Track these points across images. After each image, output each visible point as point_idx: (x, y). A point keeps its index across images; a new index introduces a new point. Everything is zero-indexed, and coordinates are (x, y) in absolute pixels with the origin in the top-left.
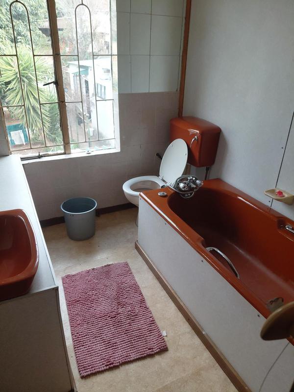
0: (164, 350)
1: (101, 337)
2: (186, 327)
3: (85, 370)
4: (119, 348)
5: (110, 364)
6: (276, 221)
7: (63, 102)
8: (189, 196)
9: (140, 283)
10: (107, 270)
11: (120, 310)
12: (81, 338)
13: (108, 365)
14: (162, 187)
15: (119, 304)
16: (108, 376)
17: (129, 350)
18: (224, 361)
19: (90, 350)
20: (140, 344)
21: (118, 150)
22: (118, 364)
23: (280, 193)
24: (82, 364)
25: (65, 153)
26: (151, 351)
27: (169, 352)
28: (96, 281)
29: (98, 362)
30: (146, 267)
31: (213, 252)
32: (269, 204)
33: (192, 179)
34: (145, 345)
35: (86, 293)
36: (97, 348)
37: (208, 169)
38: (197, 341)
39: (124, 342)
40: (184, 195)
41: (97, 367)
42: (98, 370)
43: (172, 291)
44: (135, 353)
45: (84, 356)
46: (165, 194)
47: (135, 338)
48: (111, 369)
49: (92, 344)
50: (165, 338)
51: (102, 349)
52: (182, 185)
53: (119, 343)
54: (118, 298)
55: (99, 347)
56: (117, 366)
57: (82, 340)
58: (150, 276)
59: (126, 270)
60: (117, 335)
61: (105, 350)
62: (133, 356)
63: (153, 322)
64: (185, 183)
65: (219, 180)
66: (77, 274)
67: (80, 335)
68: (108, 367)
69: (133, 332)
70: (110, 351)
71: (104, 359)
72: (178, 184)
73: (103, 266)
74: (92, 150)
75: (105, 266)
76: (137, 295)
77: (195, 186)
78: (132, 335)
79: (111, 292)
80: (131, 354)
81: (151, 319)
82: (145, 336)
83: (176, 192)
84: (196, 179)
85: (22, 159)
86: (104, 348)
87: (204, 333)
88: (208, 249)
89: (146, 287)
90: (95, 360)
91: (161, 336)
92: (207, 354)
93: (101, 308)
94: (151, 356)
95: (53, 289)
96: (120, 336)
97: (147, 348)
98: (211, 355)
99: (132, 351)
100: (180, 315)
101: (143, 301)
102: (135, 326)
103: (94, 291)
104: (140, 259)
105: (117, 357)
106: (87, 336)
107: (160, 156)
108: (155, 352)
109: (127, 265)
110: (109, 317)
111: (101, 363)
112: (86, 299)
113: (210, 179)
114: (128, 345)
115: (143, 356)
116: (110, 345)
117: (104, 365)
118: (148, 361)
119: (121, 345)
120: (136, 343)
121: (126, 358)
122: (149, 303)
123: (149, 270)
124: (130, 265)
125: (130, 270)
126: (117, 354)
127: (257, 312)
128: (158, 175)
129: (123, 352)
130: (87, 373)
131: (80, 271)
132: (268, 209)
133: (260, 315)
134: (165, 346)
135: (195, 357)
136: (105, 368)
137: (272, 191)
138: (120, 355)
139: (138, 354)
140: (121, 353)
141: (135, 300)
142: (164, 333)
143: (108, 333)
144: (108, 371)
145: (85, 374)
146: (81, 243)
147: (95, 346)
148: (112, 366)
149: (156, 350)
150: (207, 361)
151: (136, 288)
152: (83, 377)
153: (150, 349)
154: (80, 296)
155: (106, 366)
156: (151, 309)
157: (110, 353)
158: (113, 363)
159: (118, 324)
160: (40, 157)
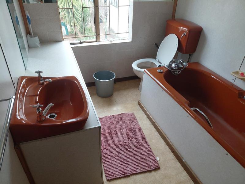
0: (157, 168)
1: (119, 157)
2: (171, 156)
3: (109, 176)
4: (130, 165)
5: (125, 174)
6: (237, 92)
7: (97, 7)
8: (177, 73)
9: (142, 126)
10: (121, 117)
11: (130, 142)
12: (107, 157)
13: (123, 175)
14: (159, 66)
15: (129, 138)
16: (123, 181)
17: (136, 166)
18: (197, 179)
19: (112, 164)
20: (143, 164)
21: (130, 40)
22: (129, 174)
23: (242, 74)
24: (108, 173)
25: (96, 41)
26: (149, 168)
27: (161, 170)
28: (115, 123)
29: (117, 172)
30: (145, 117)
31: (196, 111)
32: (232, 82)
33: (181, 62)
34: (146, 164)
35: (109, 130)
36: (116, 163)
37: (190, 56)
38: (179, 165)
39: (133, 161)
40: (174, 72)
41: (117, 175)
42: (117, 177)
43: (163, 133)
44: (140, 169)
45: (109, 168)
46: (162, 71)
47: (140, 160)
48: (125, 177)
49: (114, 161)
50: (158, 161)
51: (119, 164)
52: (173, 66)
53: (130, 162)
54: (128, 134)
55: (117, 163)
56: (129, 175)
57: (107, 158)
58: (148, 122)
59: (133, 118)
60: (129, 157)
61: (121, 165)
62: (139, 171)
63: (150, 151)
64: (176, 64)
65: (198, 64)
66: (103, 118)
67: (106, 155)
68: (123, 176)
69: (138, 156)
70: (124, 166)
71: (121, 171)
72: (171, 65)
73: (119, 114)
74: (114, 40)
75: (120, 114)
76: (140, 133)
77: (182, 67)
78: (137, 157)
79: (124, 130)
80: (137, 169)
81: (149, 149)
82: (146, 159)
83: (169, 70)
84: (183, 62)
85: (71, 44)
86: (121, 164)
87: (183, 160)
88: (192, 109)
89: (145, 129)
90: (116, 171)
91: (156, 160)
92: (185, 173)
93: (118, 139)
94: (149, 171)
95: (98, 127)
96: (130, 158)
97: (147, 166)
98: (187, 174)
99: (138, 167)
100: (167, 148)
101: (144, 137)
102: (139, 152)
103: (113, 129)
104: (142, 111)
105: (129, 170)
106: (110, 156)
107: (157, 46)
108: (152, 169)
109: (133, 114)
110: (123, 145)
111: (119, 173)
112: (109, 134)
113: (191, 62)
114: (135, 164)
115: (145, 171)
116: (124, 162)
117: (121, 174)
118: (148, 174)
119: (131, 163)
120: (140, 163)
121: (134, 171)
122: (148, 139)
123: (148, 119)
124: (135, 114)
125: (135, 118)
126: (128, 168)
127: (226, 152)
128: (155, 58)
129: (132, 167)
130: (111, 178)
131: (105, 116)
132: (231, 84)
133: (229, 154)
134: (159, 166)
135: (177, 175)
136: (121, 176)
137: (237, 73)
138: (130, 169)
139: (142, 170)
140: (131, 168)
141: (139, 136)
142: (158, 158)
143: (123, 155)
144: (123, 178)
145: (110, 179)
146: (105, 99)
147: (115, 162)
148: (125, 175)
149: (153, 168)
150: (185, 178)
151: (139, 129)
152: (108, 180)
153: (149, 167)
154: (105, 131)
155: (122, 175)
156: (149, 142)
157: (124, 167)
158: (126, 174)
159: (129, 150)
160: (81, 43)
